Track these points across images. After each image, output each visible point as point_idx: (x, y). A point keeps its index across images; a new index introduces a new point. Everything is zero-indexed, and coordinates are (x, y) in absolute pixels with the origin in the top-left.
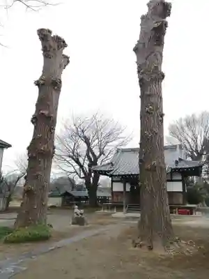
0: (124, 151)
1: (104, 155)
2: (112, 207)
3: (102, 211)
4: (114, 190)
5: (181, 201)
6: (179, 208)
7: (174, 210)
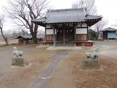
0: (52, 11)
1: (40, 16)
2: (46, 44)
3: (40, 46)
4: (47, 34)
5: (85, 39)
6: (85, 43)
7: (82, 44)
